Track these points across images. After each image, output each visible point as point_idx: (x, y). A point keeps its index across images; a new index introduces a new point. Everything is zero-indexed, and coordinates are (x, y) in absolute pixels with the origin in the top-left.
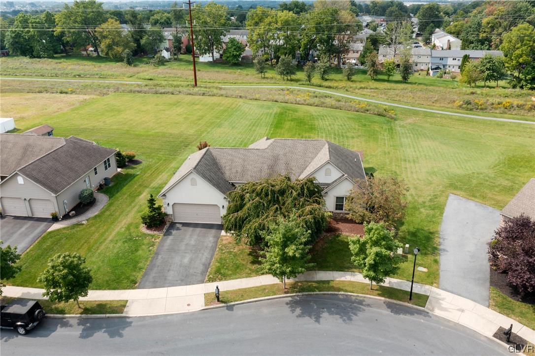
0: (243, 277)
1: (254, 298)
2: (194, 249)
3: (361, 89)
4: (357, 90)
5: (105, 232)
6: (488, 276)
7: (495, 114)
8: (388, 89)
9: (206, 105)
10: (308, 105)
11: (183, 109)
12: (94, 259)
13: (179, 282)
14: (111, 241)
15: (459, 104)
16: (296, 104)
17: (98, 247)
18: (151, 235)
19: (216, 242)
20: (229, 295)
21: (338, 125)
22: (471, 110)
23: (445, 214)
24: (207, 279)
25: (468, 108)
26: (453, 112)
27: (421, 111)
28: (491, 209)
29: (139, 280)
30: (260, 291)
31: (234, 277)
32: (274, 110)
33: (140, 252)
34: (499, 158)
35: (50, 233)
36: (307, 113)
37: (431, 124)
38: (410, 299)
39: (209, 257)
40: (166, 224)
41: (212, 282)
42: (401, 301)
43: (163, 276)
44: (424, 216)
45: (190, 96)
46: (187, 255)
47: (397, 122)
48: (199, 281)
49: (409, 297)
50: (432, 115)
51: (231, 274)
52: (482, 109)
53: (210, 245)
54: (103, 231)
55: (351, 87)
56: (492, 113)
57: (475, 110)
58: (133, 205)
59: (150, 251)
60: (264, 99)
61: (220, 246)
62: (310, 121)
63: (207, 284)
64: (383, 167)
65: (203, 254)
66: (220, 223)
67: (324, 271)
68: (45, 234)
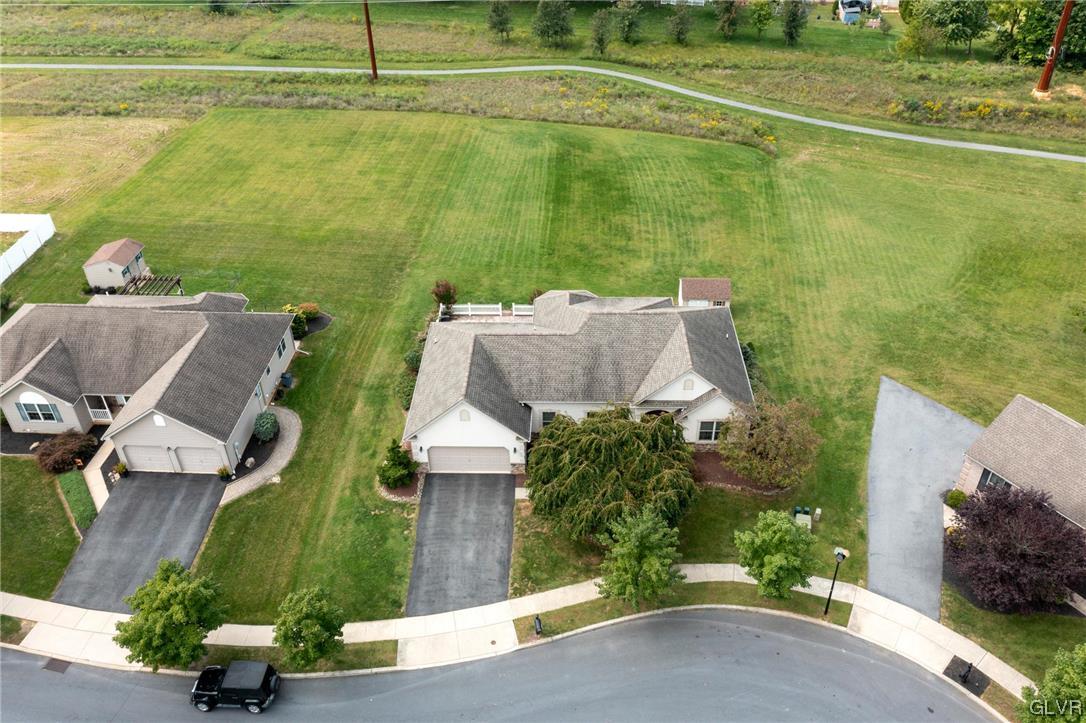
0: (567, 584)
1: (591, 624)
2: (477, 531)
3: (706, 69)
4: (697, 72)
5: (317, 500)
6: (941, 564)
7: (963, 133)
8: (759, 68)
9: (411, 139)
10: (607, 125)
11: (366, 156)
12: (318, 560)
13: (469, 599)
14: (335, 519)
15: (896, 111)
16: (583, 124)
17: (316, 534)
18: (400, 505)
19: (511, 515)
20: (552, 621)
21: (672, 185)
22: (918, 123)
23: (874, 430)
24: (511, 591)
25: (912, 119)
26: (883, 129)
27: (824, 127)
28: (948, 413)
29: (404, 600)
30: (597, 609)
31: (552, 584)
32: (545, 148)
33: (390, 543)
34: (965, 253)
35: (227, 507)
36: (609, 152)
37: (844, 161)
38: (826, 612)
39: (505, 546)
40: (418, 479)
41: (521, 596)
42: (812, 616)
43: (441, 590)
44: (842, 435)
45: (372, 112)
46: (469, 544)
47: (779, 162)
48: (500, 596)
49: (824, 609)
50: (844, 138)
51: (547, 579)
52: (938, 121)
53: (502, 521)
54: (315, 497)
55: (686, 65)
56: (958, 128)
57: (925, 123)
58: (346, 432)
59: (406, 539)
60: (521, 116)
61: (519, 523)
62: (618, 177)
63: (512, 601)
64: (763, 304)
65: (494, 541)
66: (509, 472)
67: (691, 563)
68: (218, 511)
